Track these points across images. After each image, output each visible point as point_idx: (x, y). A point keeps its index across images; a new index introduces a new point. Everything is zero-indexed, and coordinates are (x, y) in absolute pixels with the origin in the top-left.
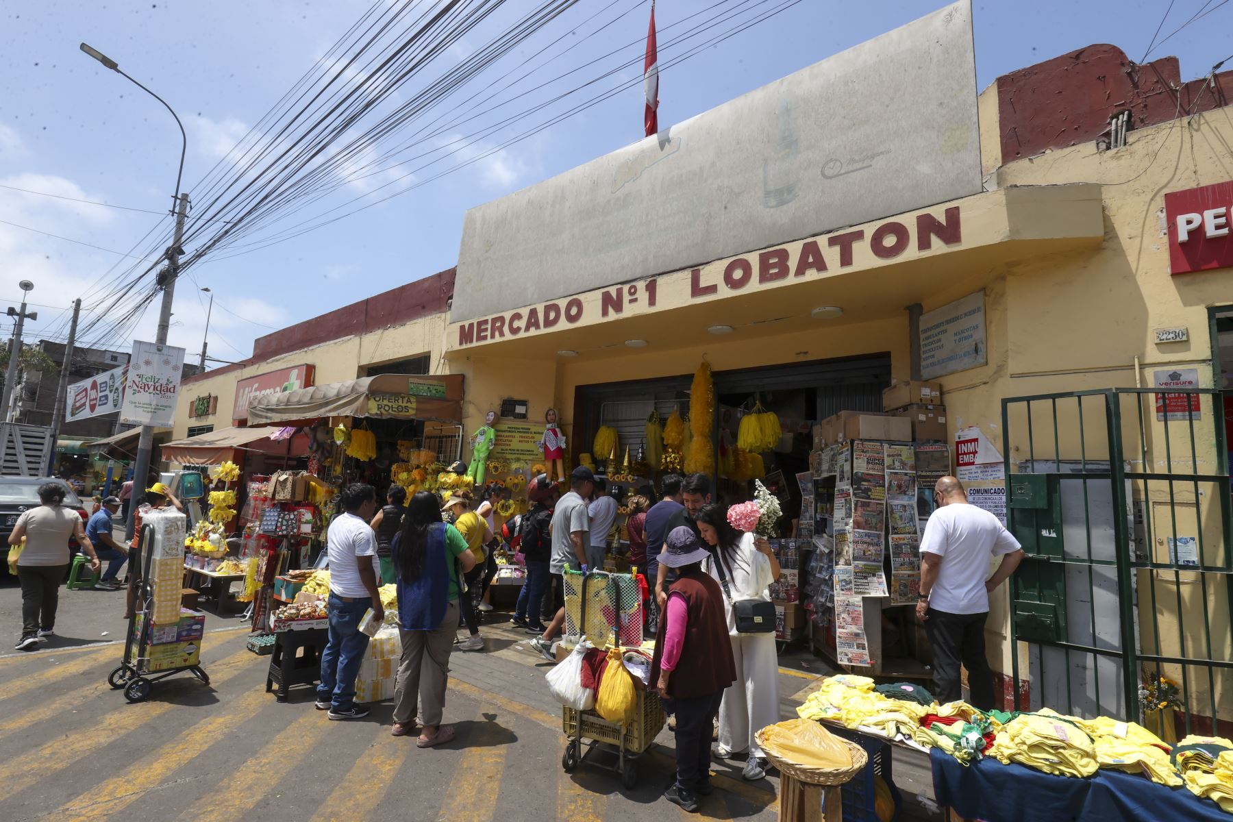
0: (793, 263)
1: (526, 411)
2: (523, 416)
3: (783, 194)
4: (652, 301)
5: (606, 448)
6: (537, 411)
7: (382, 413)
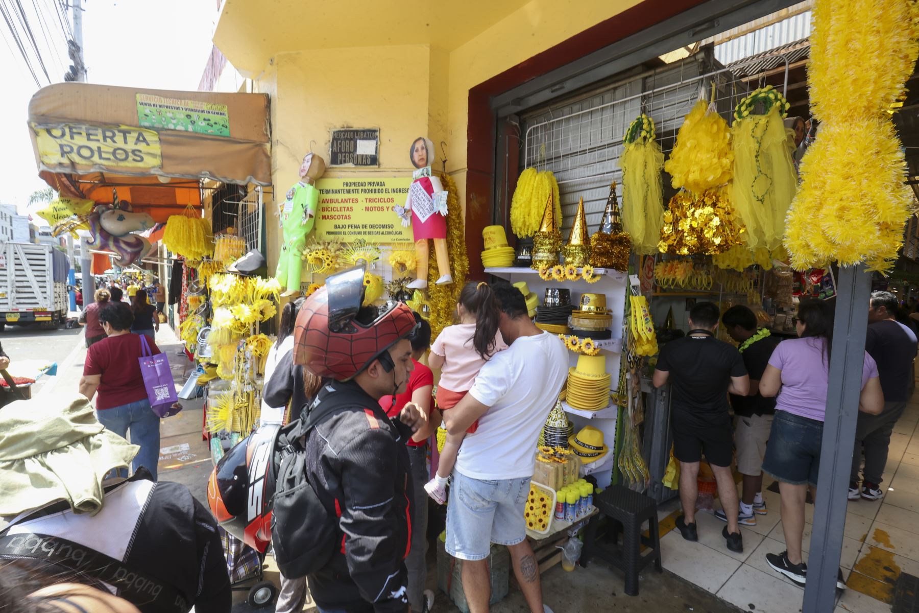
1: (377, 149)
5: (534, 212)
7: (73, 164)
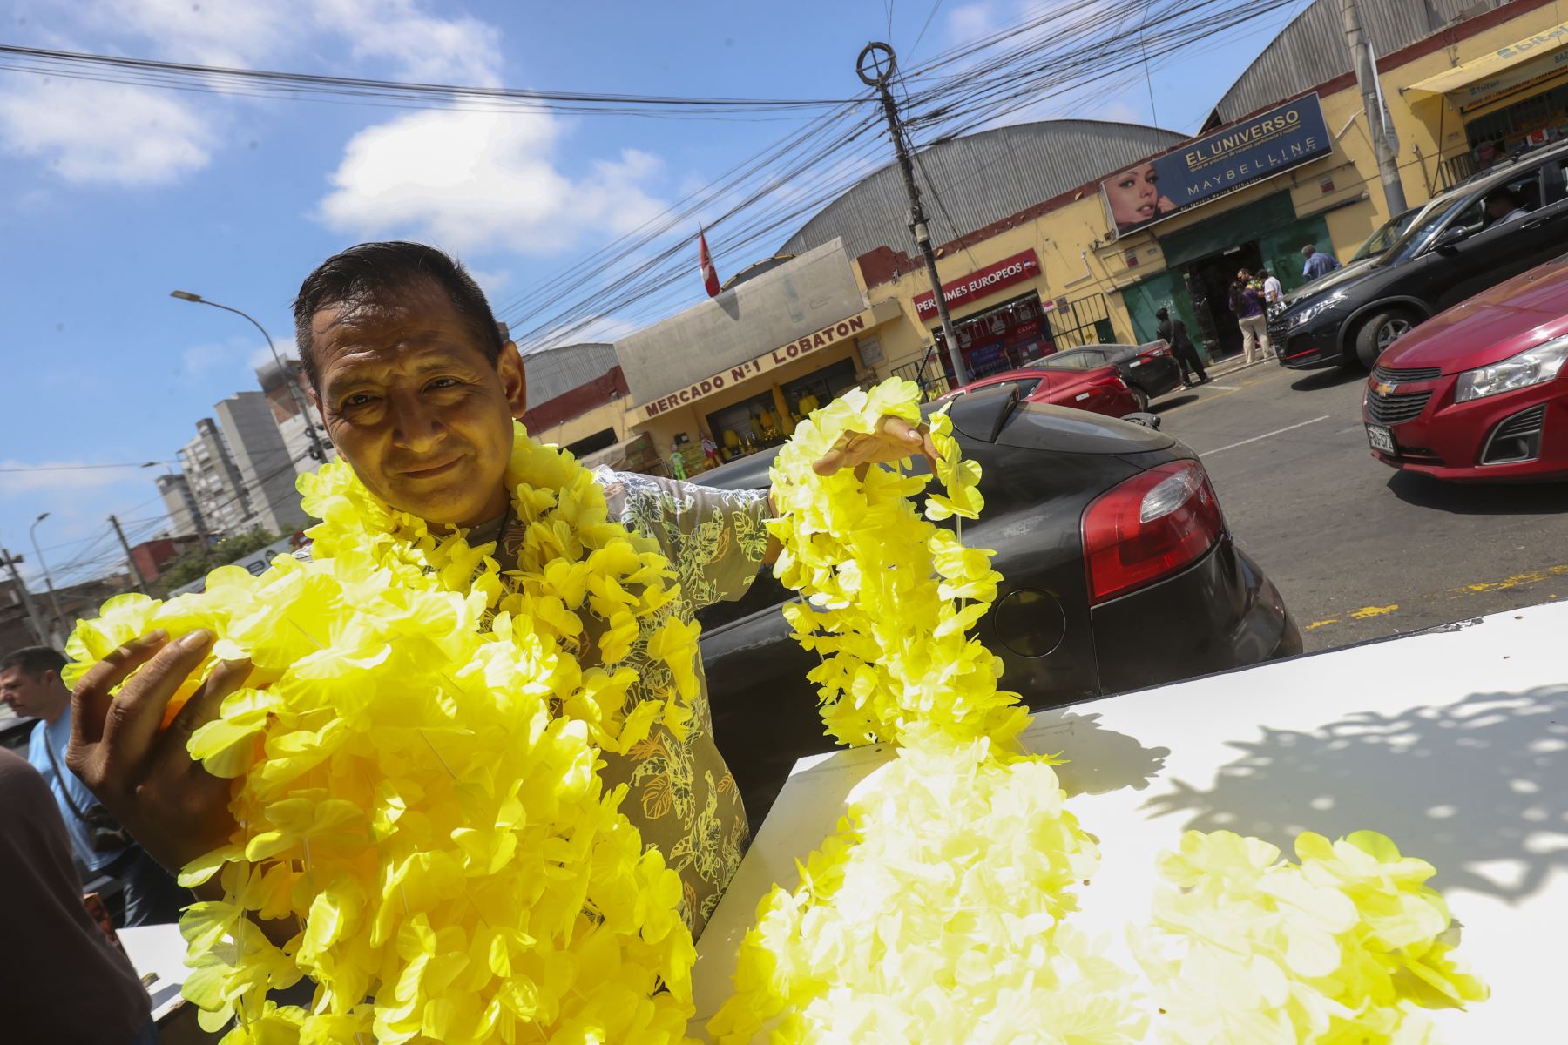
0: (812, 343)
2: (687, 441)
3: (799, 316)
4: (758, 369)
6: (692, 435)
